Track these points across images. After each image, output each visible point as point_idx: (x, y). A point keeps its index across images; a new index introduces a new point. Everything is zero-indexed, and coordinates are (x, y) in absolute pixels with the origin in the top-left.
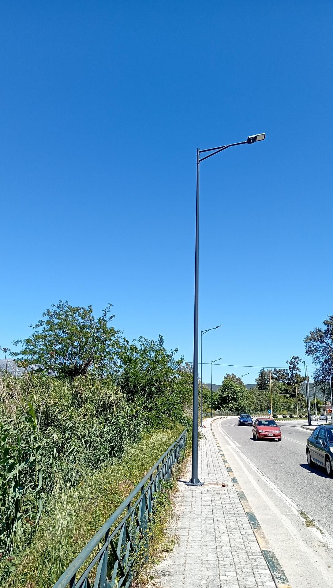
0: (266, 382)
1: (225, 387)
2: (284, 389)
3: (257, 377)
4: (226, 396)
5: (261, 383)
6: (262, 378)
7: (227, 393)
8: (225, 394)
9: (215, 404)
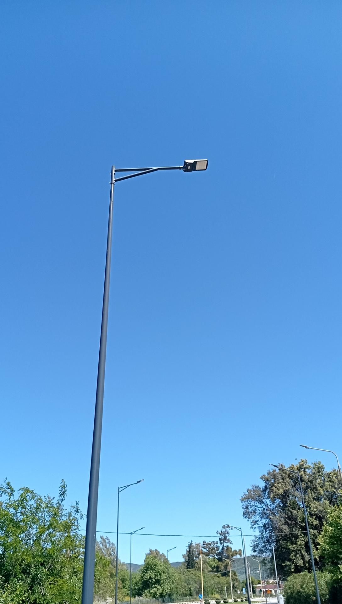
0: (195, 558)
1: (148, 567)
2: (215, 566)
3: (185, 552)
4: (148, 578)
5: (189, 559)
6: (190, 553)
7: (150, 574)
8: (147, 576)
9: (135, 589)
